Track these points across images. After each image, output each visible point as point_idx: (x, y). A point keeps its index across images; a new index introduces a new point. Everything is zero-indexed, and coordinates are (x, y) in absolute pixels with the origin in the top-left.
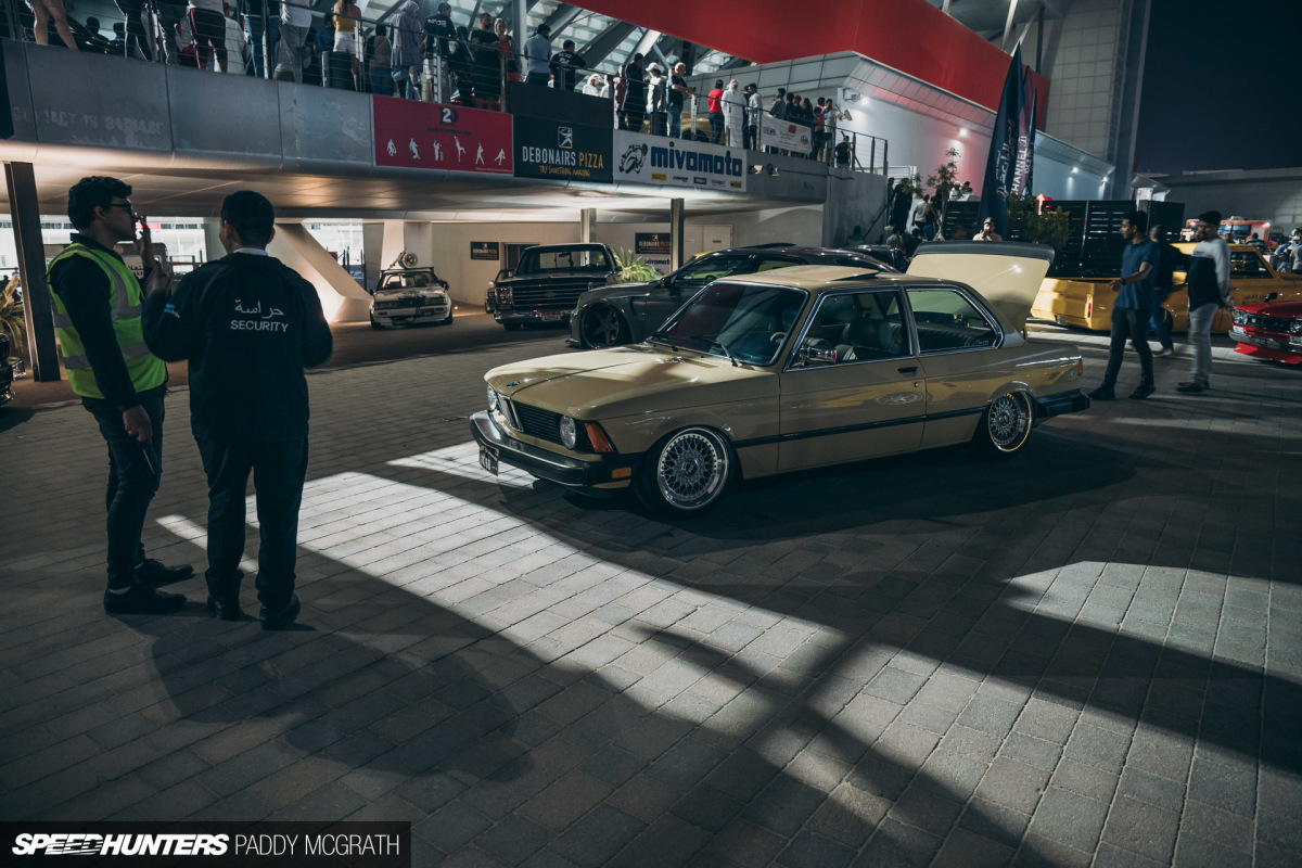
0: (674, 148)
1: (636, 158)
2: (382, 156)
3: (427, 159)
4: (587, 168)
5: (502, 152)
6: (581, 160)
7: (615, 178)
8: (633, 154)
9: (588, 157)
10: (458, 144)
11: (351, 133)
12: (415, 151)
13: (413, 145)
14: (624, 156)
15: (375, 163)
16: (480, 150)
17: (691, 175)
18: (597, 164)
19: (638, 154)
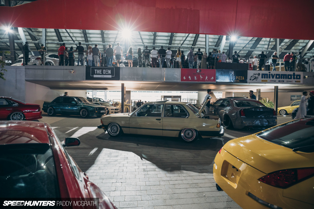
0: (271, 73)
1: (256, 77)
2: (182, 79)
3: (193, 79)
4: (239, 80)
5: (213, 77)
6: (237, 78)
7: (248, 82)
8: (255, 76)
9: (239, 77)
10: (201, 76)
11: (176, 76)
12: (190, 78)
13: (190, 77)
14: (251, 76)
15: (180, 81)
16: (207, 77)
17: (278, 80)
18: (242, 79)
19: (257, 76)
